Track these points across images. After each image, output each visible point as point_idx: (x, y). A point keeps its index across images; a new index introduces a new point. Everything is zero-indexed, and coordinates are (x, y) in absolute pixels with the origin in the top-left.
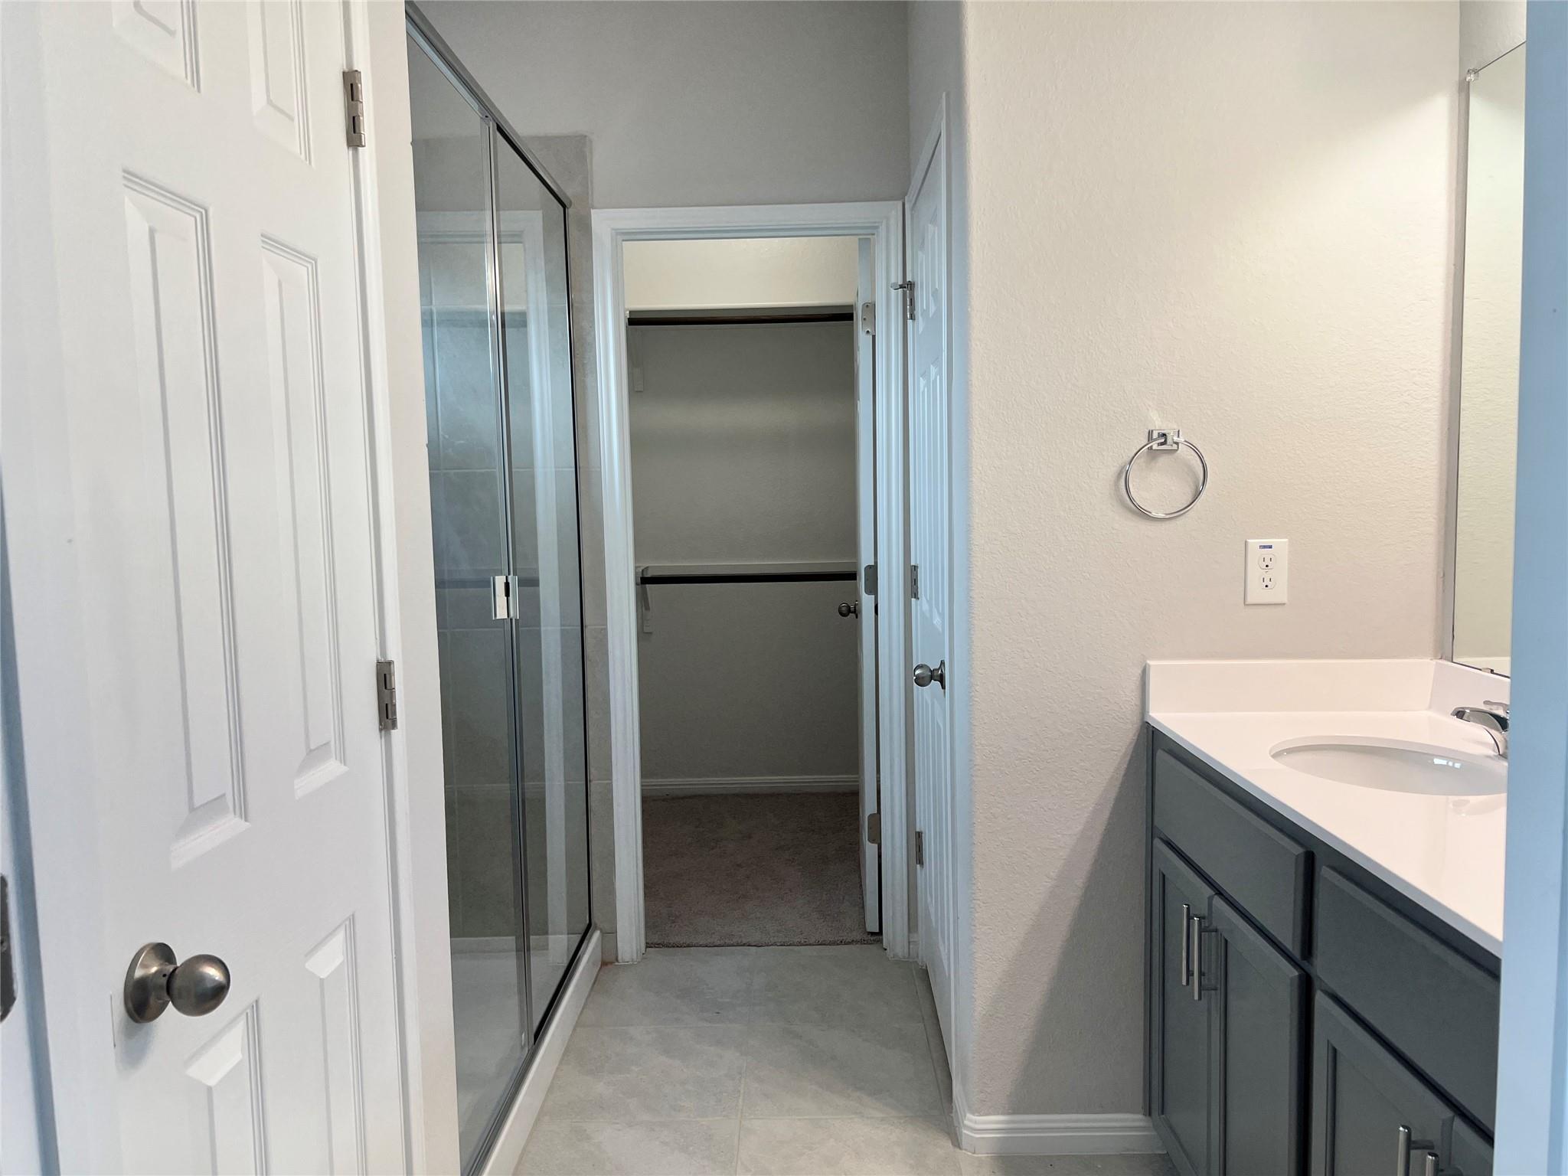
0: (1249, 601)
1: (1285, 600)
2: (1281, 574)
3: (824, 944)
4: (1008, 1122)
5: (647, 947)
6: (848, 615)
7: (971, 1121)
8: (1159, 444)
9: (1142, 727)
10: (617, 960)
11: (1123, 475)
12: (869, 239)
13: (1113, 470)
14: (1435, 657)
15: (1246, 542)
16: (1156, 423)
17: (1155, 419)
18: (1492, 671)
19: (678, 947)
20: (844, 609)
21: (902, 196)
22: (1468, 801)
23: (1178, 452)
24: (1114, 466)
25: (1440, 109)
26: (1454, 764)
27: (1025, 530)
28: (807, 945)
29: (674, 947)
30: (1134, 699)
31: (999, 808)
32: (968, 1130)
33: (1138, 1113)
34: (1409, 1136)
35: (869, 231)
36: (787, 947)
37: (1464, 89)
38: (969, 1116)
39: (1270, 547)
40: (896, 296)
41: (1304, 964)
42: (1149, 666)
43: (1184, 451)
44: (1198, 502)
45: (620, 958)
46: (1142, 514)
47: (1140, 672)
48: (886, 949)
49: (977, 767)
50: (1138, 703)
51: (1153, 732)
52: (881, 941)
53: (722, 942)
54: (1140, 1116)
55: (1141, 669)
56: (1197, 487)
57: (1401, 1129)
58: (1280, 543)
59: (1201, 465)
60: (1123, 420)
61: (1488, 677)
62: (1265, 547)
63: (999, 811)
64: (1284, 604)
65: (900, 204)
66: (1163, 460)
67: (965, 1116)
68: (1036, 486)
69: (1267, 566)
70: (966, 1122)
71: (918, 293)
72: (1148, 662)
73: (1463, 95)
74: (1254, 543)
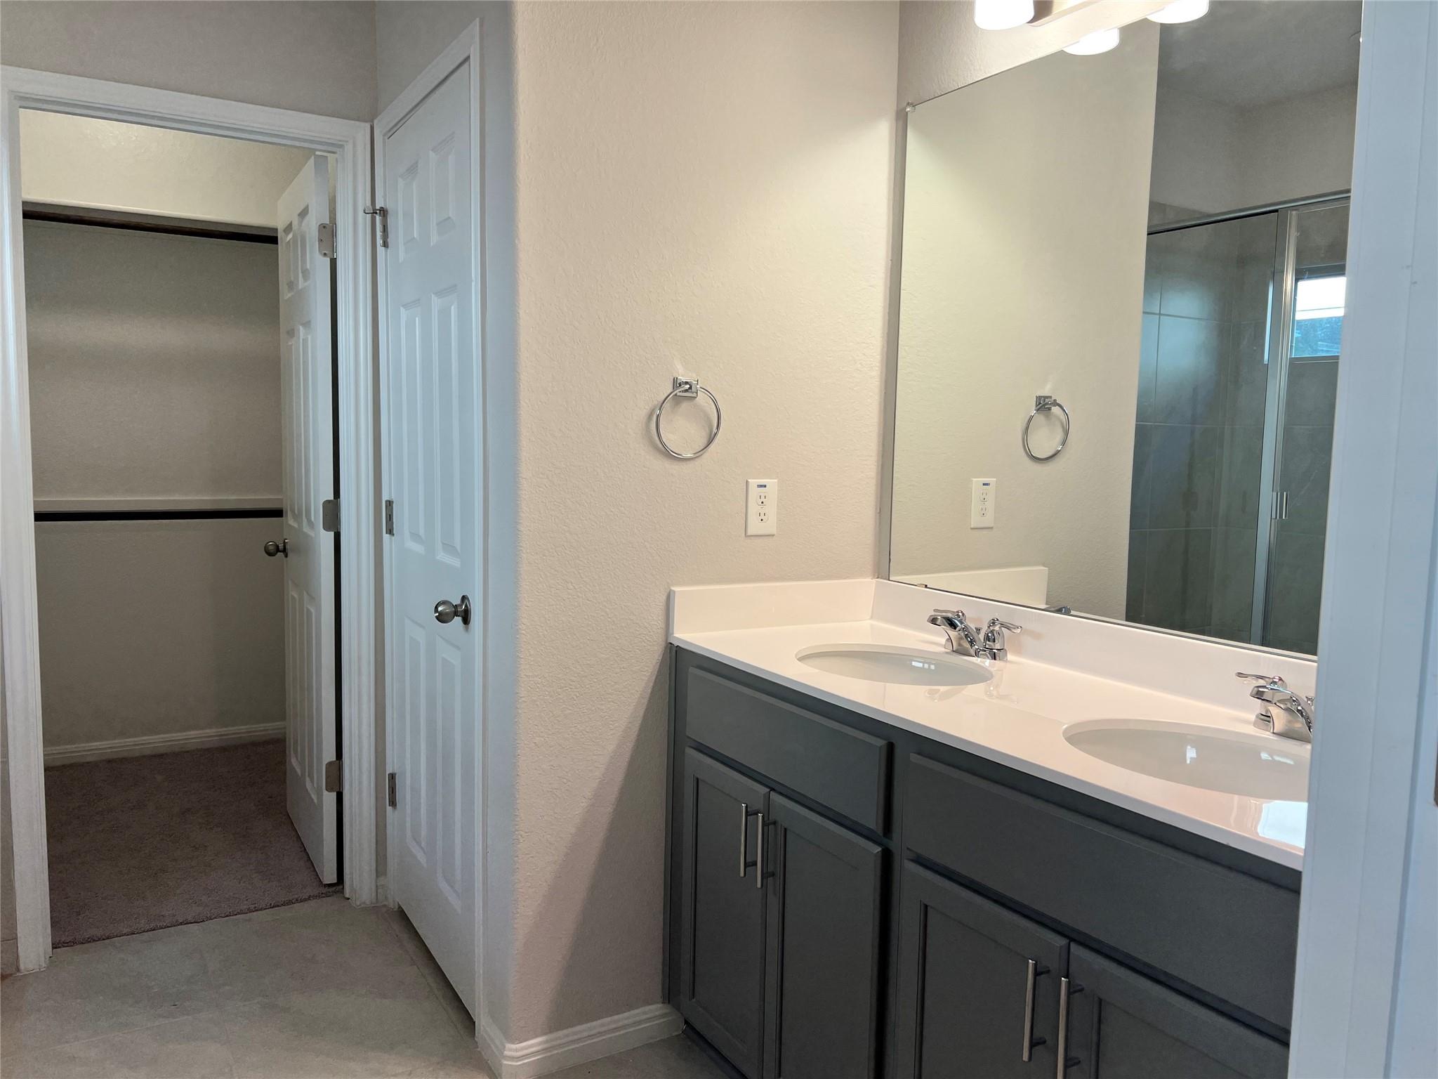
0: (749, 533)
1: (774, 531)
2: (771, 509)
3: (278, 906)
4: (547, 1042)
5: (53, 948)
6: (276, 554)
7: (510, 1050)
8: (683, 392)
9: (666, 648)
10: (18, 970)
11: (654, 418)
12: (327, 157)
13: (643, 413)
14: (874, 578)
15: (747, 481)
16: (680, 371)
17: (678, 367)
18: (926, 586)
19: (94, 941)
20: (271, 548)
21: (370, 116)
22: (939, 690)
23: (697, 398)
24: (645, 408)
25: (883, 132)
26: (923, 666)
27: (568, 464)
28: (257, 910)
29: (90, 942)
30: (659, 623)
31: (542, 737)
32: (508, 1061)
33: (658, 1003)
34: (1035, 966)
35: (330, 149)
36: (234, 917)
37: (902, 120)
38: (509, 1046)
39: (765, 486)
40: (364, 220)
41: (885, 840)
42: (674, 592)
43: (702, 398)
44: (712, 446)
45: (22, 967)
46: (667, 453)
47: (665, 597)
48: (348, 899)
49: (523, 699)
50: (663, 626)
51: (676, 651)
52: (342, 891)
53: (152, 925)
54: (660, 1005)
55: (666, 594)
56: (711, 431)
57: (1030, 961)
58: (771, 482)
59: (715, 411)
60: (653, 366)
61: (924, 591)
62: (761, 486)
63: (542, 739)
64: (773, 535)
65: (368, 126)
66: (685, 405)
67: (505, 1047)
68: (579, 424)
69: (762, 503)
70: (506, 1053)
71: (391, 221)
72: (673, 588)
73: (901, 123)
74: (754, 482)
